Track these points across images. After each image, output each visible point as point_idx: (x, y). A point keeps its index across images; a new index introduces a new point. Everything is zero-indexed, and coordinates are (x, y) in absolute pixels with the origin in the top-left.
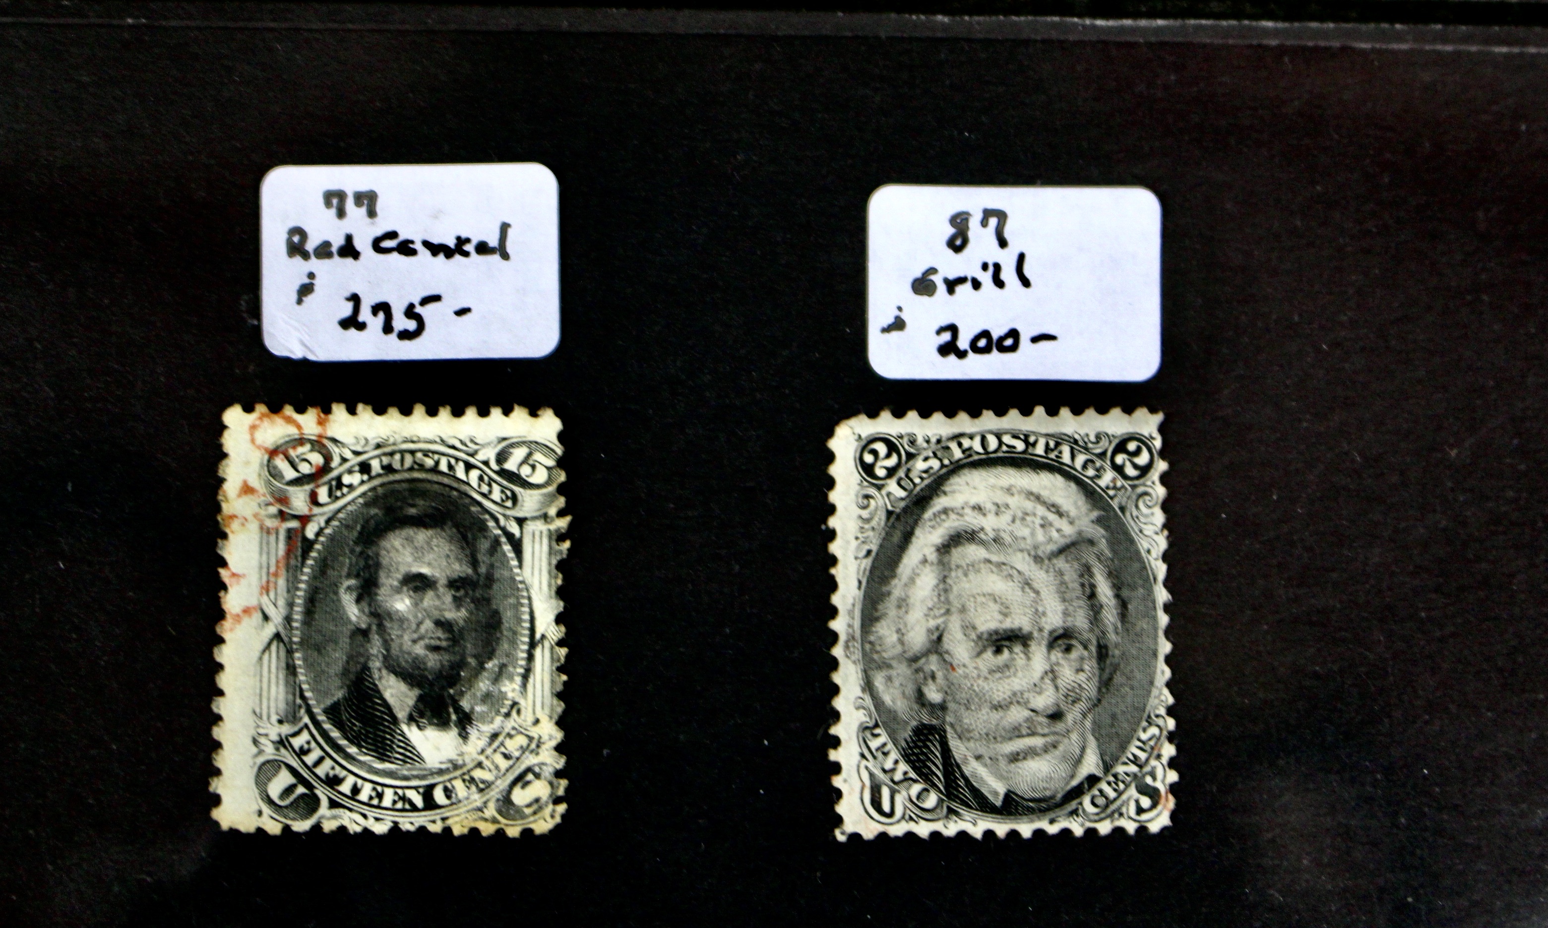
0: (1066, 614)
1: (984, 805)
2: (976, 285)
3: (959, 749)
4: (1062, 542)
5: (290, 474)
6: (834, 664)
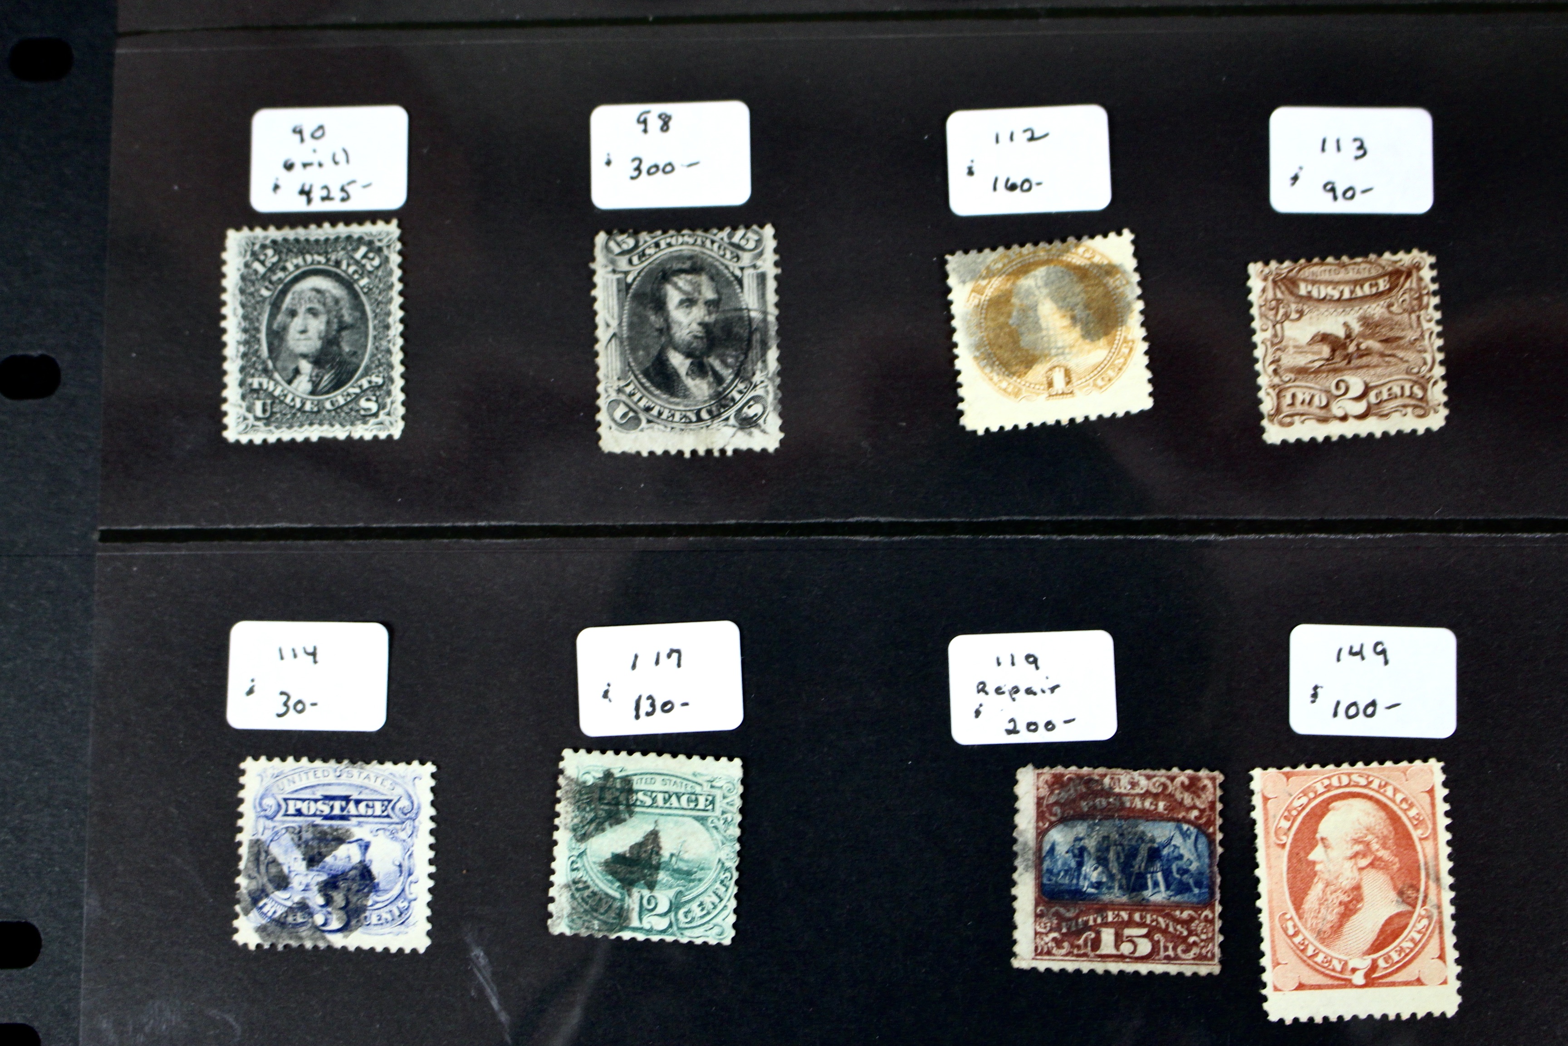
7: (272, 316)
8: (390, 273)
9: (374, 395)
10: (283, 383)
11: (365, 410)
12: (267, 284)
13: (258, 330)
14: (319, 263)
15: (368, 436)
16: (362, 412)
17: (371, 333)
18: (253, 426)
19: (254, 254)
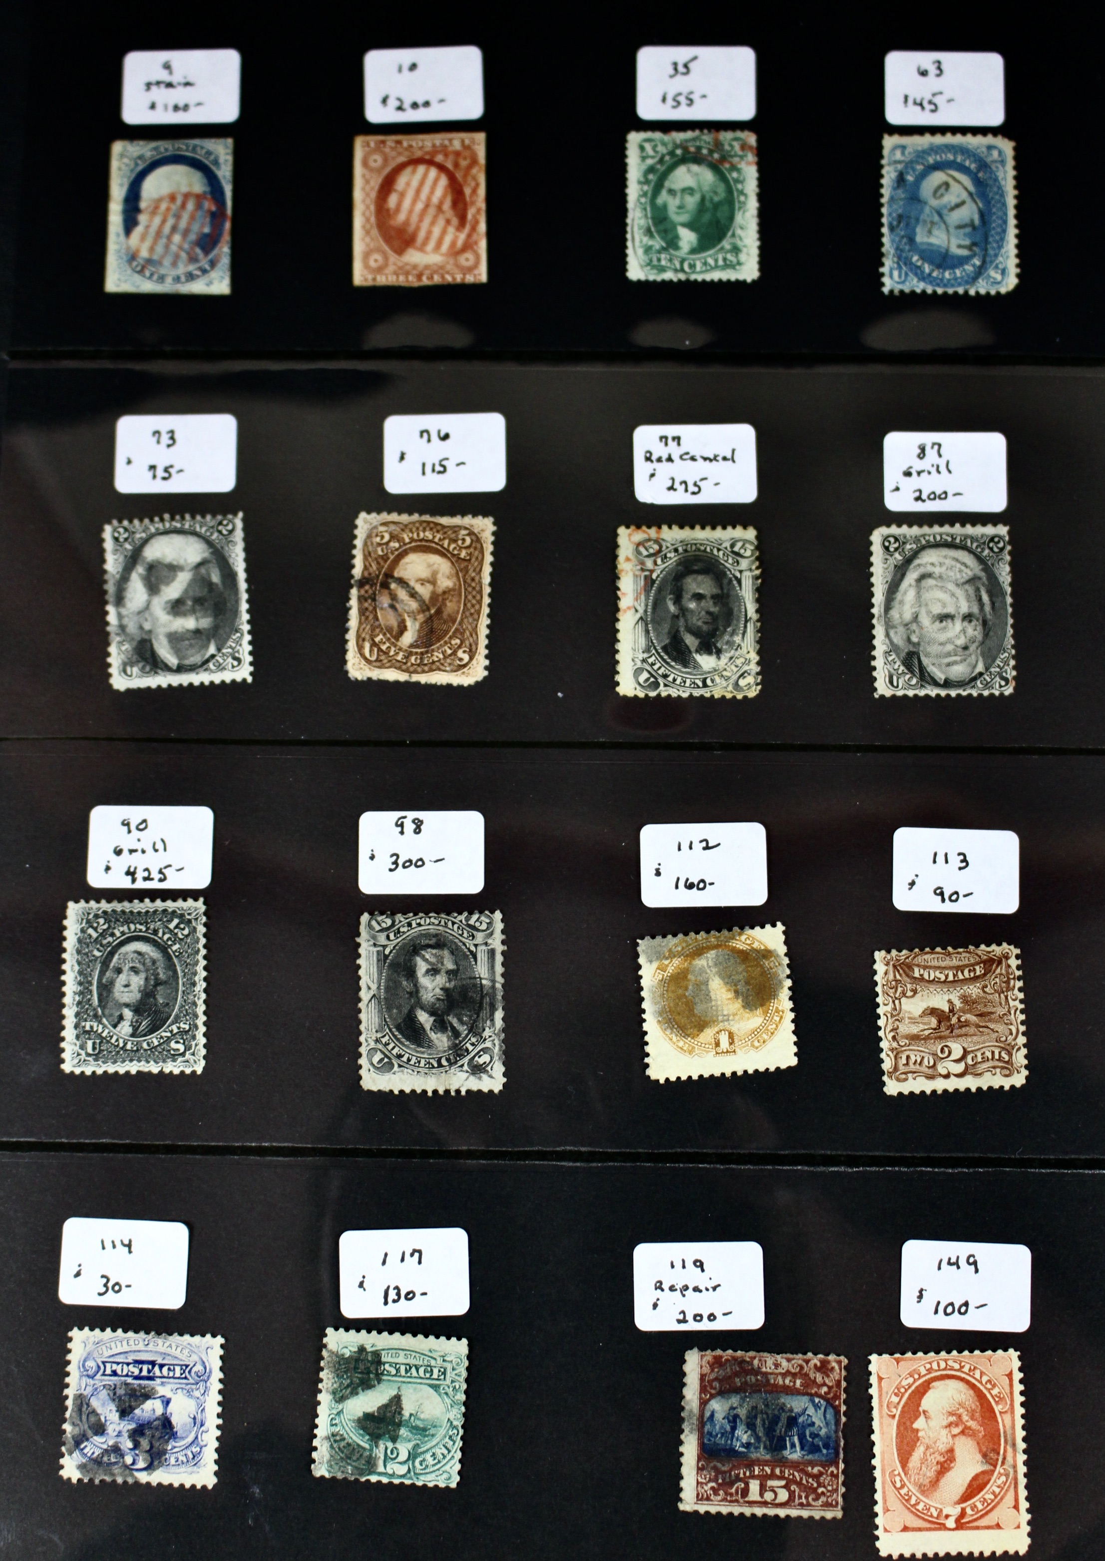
0: (969, 607)
1: (936, 684)
2: (929, 473)
3: (925, 661)
4: (966, 578)
5: (645, 553)
6: (873, 627)
7: (102, 973)
8: (197, 941)
9: (182, 1038)
10: (109, 1026)
11: (174, 1050)
12: (98, 946)
13: (90, 983)
14: (141, 931)
15: (176, 1071)
16: (172, 1052)
17: (181, 988)
18: (85, 1060)
19: (88, 922)
